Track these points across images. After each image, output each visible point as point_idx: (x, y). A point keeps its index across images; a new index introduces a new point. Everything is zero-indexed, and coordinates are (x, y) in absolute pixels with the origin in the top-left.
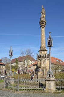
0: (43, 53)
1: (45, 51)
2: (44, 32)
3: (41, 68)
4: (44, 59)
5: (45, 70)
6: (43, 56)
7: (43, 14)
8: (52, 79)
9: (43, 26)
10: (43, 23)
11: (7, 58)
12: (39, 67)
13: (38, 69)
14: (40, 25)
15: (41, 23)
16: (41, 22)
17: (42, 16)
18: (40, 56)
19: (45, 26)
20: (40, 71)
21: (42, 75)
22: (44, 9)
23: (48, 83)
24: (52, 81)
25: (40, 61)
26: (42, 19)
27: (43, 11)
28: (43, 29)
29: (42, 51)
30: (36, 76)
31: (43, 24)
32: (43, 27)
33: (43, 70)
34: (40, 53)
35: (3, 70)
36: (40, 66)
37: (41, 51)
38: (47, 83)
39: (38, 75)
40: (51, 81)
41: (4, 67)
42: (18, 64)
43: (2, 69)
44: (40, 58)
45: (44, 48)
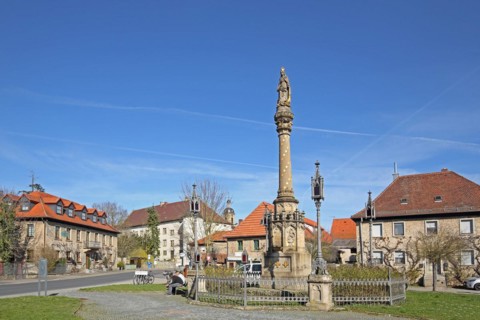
0: (289, 208)
1: (293, 204)
2: (288, 147)
3: (284, 250)
4: (290, 227)
5: (294, 258)
6: (288, 218)
7: (285, 94)
8: (325, 278)
9: (285, 129)
10: (285, 122)
11: (114, 204)
12: (279, 249)
13: (275, 255)
14: (277, 124)
15: (278, 119)
16: (281, 117)
17: (283, 99)
18: (281, 216)
19: (290, 130)
20: (280, 259)
21: (288, 270)
22: (287, 80)
23: (315, 288)
24: (325, 283)
25: (278, 231)
26: (284, 109)
27: (284, 85)
28: (286, 138)
29: (285, 204)
30: (269, 274)
31: (286, 125)
32: (284, 132)
33: (288, 257)
34: (279, 209)
35: (111, 252)
36: (279, 245)
37: (283, 201)
38: (313, 287)
39: (275, 270)
40: (322, 285)
41: (114, 240)
42: (156, 232)
43: (108, 249)
44: (279, 224)
45: (289, 194)
